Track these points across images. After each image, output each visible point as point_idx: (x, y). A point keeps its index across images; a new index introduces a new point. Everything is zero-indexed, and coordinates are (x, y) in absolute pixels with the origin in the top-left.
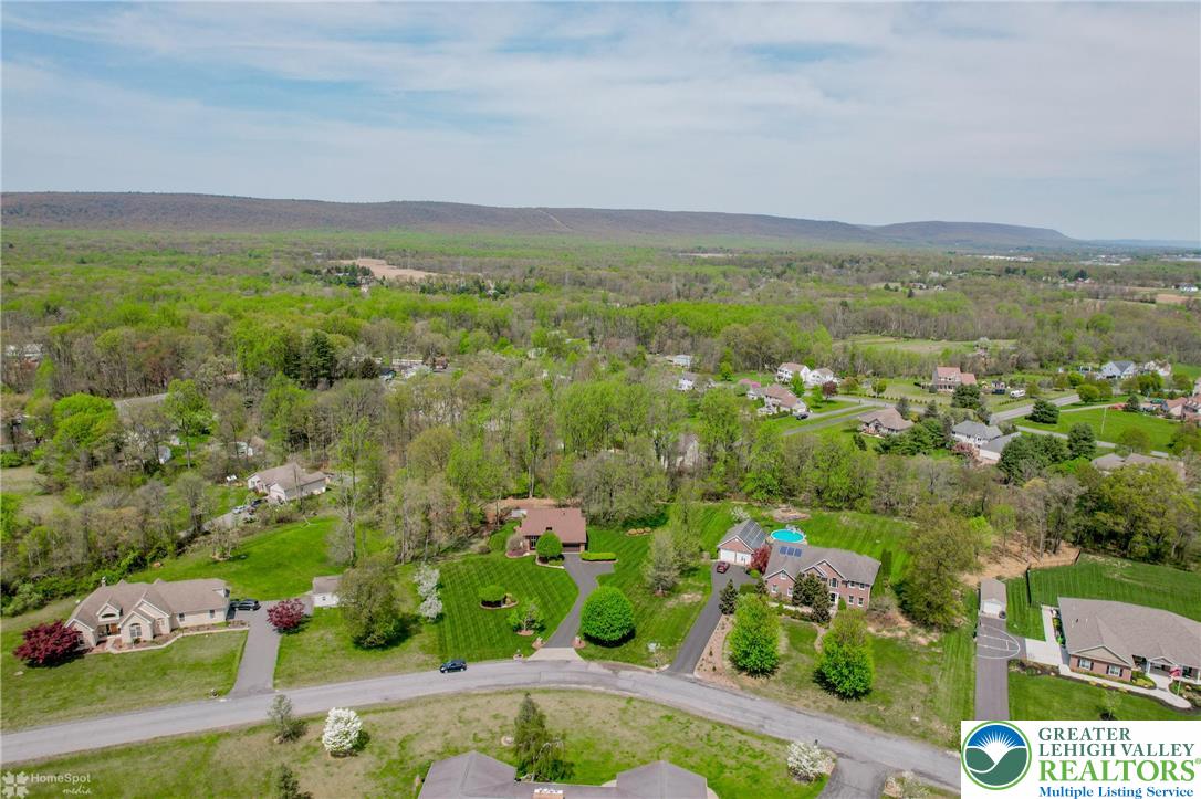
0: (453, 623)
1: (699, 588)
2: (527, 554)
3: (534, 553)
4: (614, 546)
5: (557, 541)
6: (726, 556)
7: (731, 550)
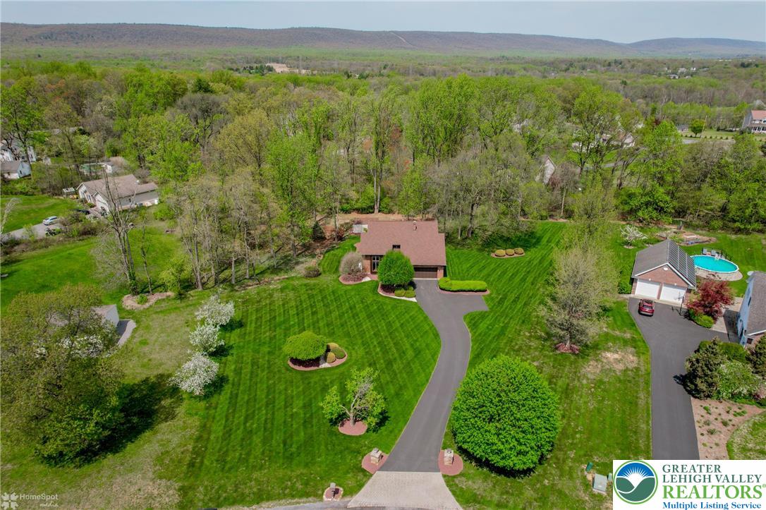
0: (234, 397)
1: (625, 342)
2: (367, 279)
3: (376, 277)
4: (480, 271)
5: (406, 264)
6: (644, 290)
7: (653, 282)
